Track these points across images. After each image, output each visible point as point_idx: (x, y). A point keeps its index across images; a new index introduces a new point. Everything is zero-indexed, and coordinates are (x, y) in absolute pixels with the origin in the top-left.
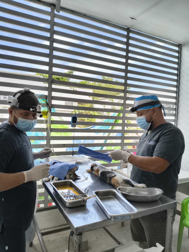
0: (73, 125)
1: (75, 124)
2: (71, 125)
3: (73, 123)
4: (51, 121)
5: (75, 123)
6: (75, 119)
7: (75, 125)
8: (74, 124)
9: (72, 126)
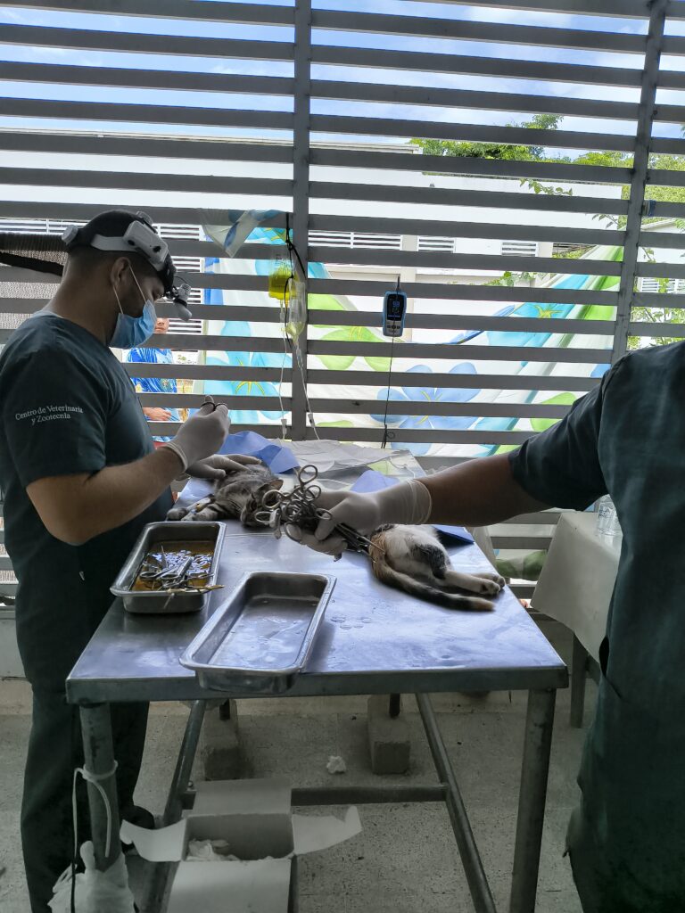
0: (389, 327)
1: (398, 323)
2: (381, 329)
3: (389, 318)
4: (308, 311)
5: (399, 319)
6: (396, 304)
7: (398, 327)
8: (391, 322)
9: (386, 334)
